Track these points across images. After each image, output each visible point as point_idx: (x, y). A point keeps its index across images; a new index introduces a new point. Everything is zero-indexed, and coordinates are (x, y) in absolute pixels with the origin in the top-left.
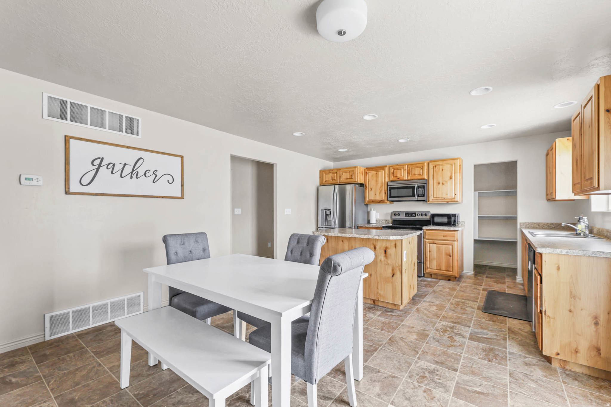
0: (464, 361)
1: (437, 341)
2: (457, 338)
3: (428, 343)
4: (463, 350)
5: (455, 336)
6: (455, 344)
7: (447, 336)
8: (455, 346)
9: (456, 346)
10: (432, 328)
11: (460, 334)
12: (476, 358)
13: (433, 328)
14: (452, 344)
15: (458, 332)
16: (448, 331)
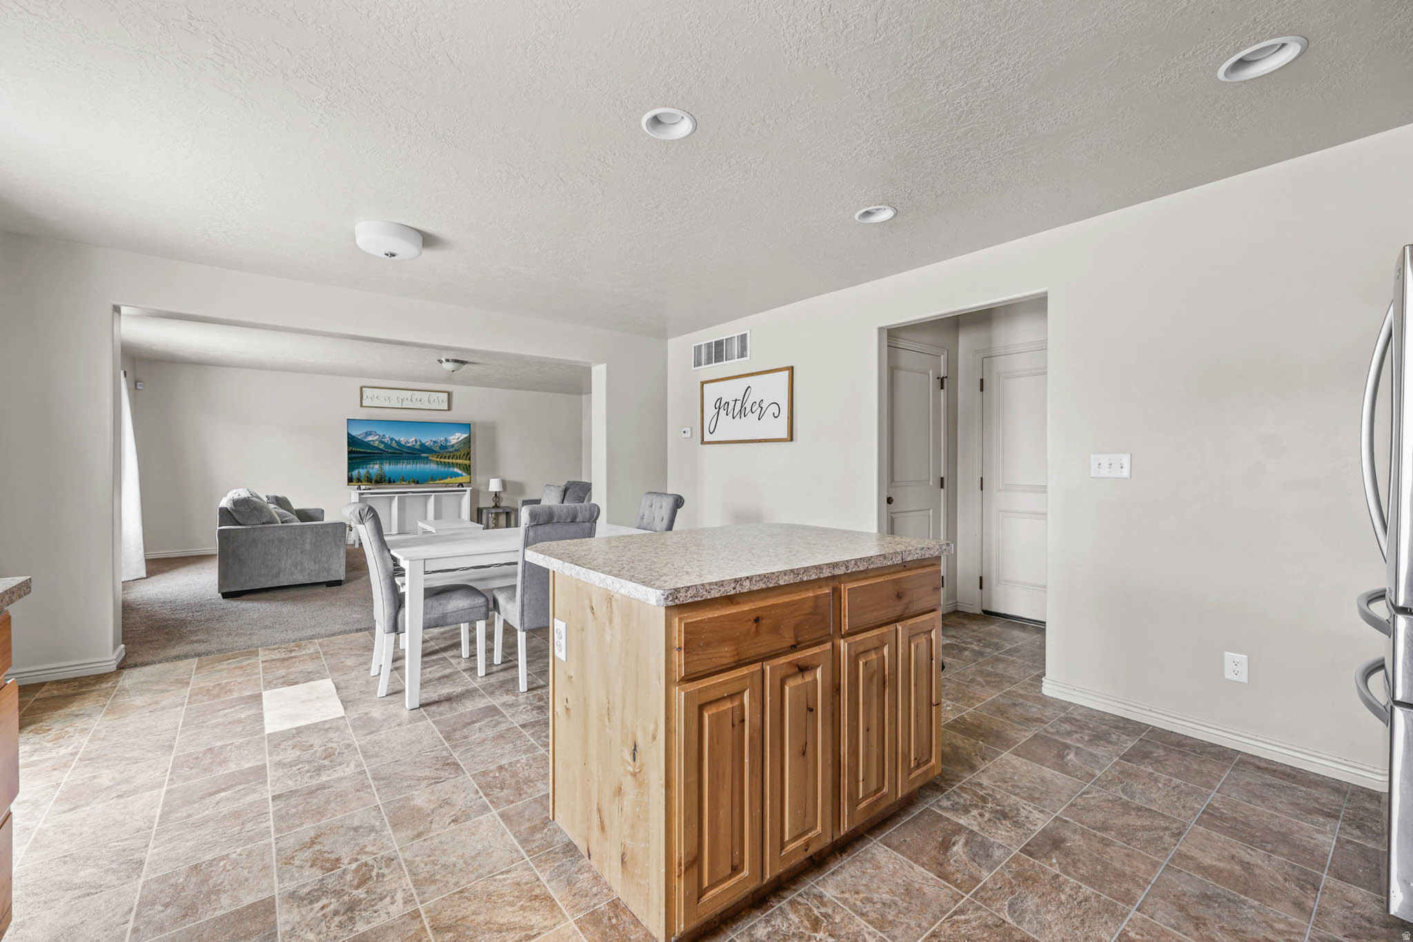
0: (265, 825)
1: (360, 827)
2: (311, 876)
3: (374, 810)
4: (279, 851)
5: (323, 880)
6: (307, 854)
7: (346, 861)
8: (304, 847)
9: (301, 849)
10: (408, 856)
11: (312, 898)
12: (236, 851)
13: (406, 861)
14: (316, 847)
15: (320, 904)
16: (356, 882)
